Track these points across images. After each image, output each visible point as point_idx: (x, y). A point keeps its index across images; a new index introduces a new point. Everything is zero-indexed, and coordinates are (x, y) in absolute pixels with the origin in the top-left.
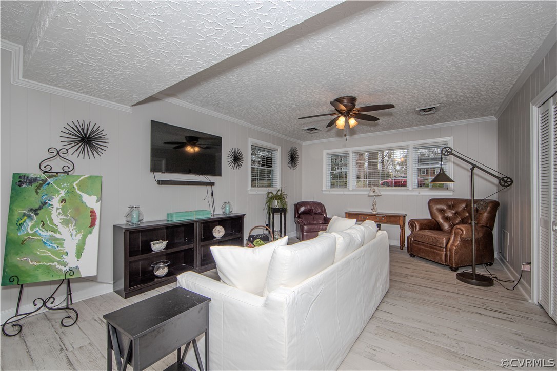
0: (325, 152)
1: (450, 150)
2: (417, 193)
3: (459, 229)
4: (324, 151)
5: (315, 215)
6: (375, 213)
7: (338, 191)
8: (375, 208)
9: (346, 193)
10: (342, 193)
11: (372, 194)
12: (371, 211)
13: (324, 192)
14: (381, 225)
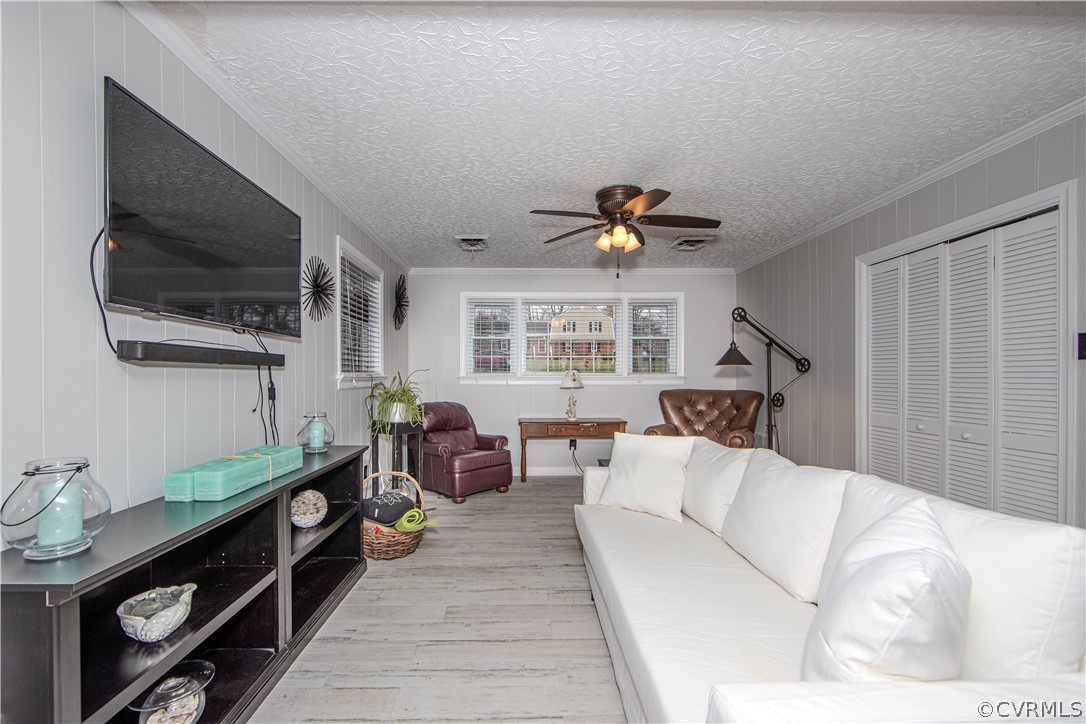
0: (464, 296)
1: (743, 314)
2: (635, 382)
3: (739, 437)
4: (462, 293)
5: (456, 433)
6: (572, 420)
7: (493, 380)
8: (573, 411)
9: (510, 382)
10: (504, 383)
11: (571, 384)
12: (566, 416)
13: (461, 382)
14: (578, 441)
